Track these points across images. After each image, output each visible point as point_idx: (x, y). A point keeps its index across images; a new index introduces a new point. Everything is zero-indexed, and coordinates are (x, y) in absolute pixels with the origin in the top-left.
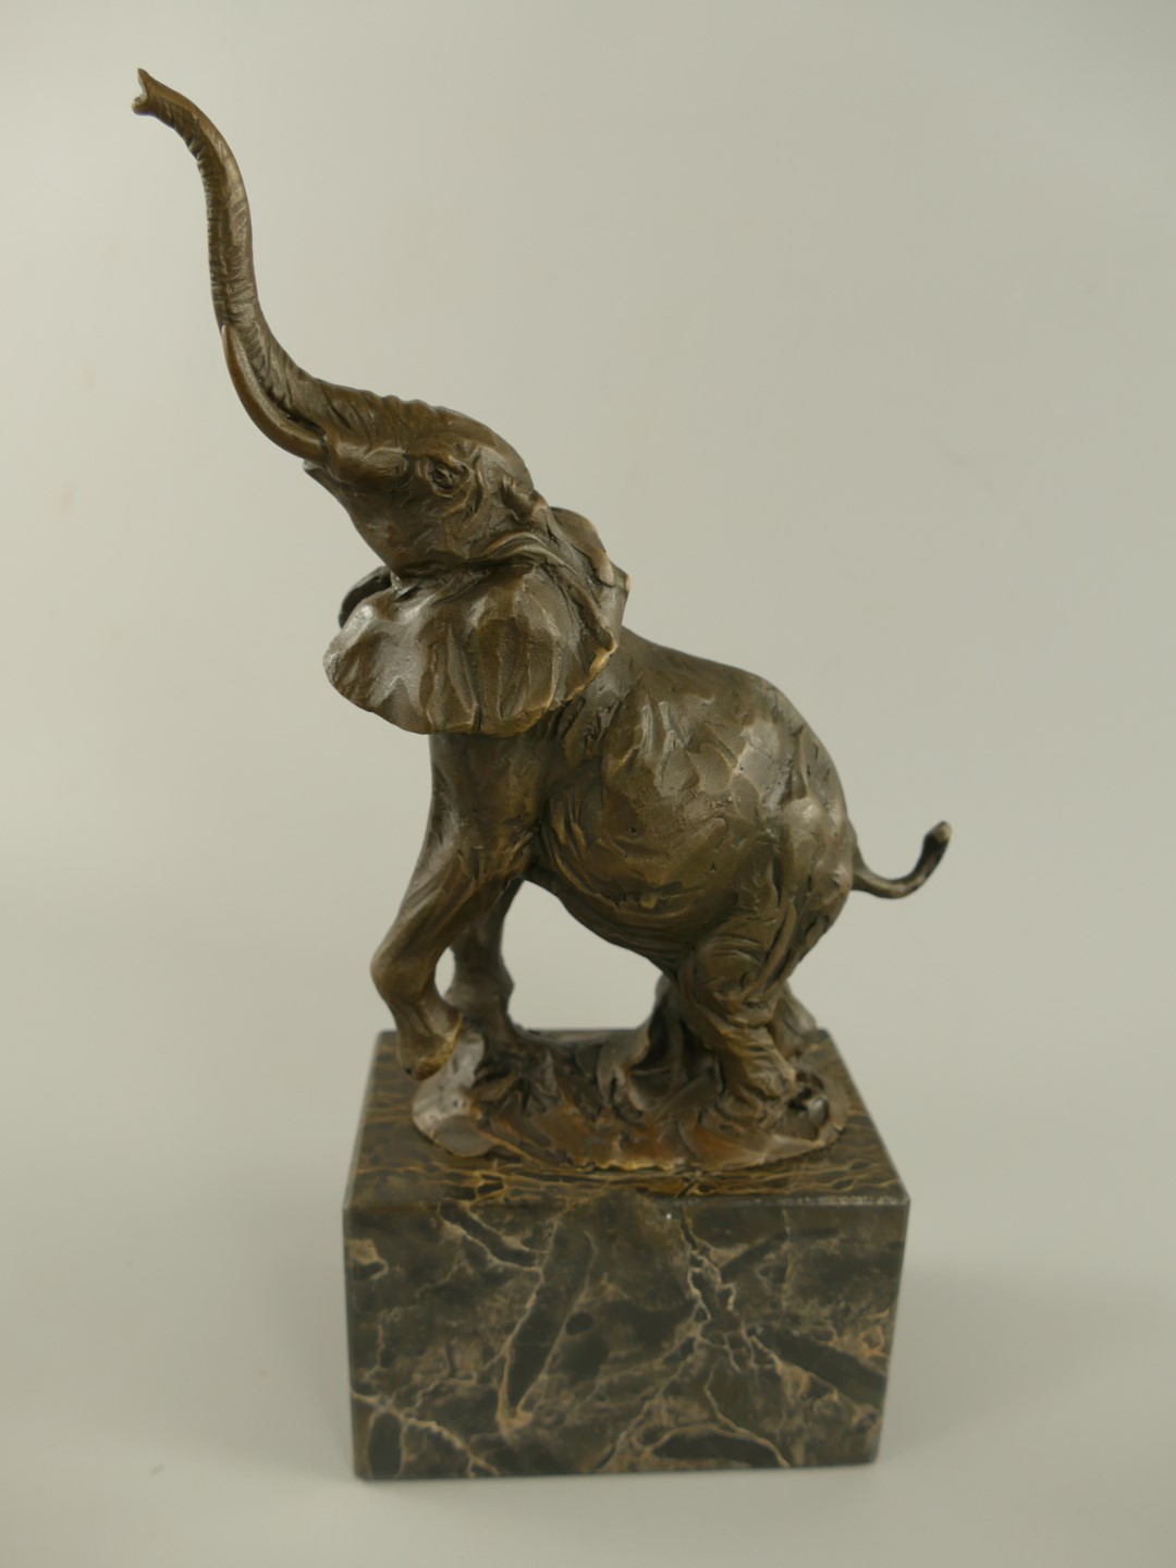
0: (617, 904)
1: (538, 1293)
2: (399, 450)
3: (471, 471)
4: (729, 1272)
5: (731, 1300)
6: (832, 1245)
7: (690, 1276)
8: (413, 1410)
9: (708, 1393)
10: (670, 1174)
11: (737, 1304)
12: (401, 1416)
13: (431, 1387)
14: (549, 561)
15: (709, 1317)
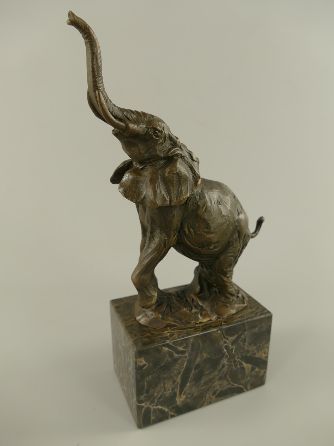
0: (202, 249)
1: (187, 361)
2: (144, 126)
3: (163, 131)
4: (233, 343)
5: (234, 350)
6: (256, 330)
7: (224, 346)
8: (154, 404)
9: (228, 377)
10: (215, 321)
11: (235, 351)
12: (151, 407)
13: (159, 396)
14: (182, 155)
15: (228, 356)
